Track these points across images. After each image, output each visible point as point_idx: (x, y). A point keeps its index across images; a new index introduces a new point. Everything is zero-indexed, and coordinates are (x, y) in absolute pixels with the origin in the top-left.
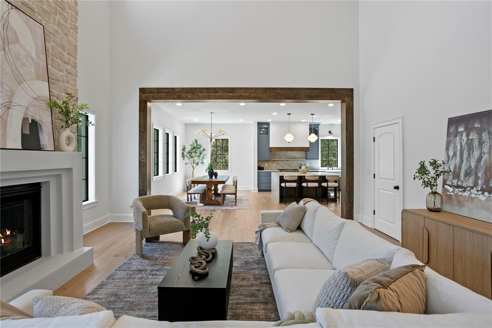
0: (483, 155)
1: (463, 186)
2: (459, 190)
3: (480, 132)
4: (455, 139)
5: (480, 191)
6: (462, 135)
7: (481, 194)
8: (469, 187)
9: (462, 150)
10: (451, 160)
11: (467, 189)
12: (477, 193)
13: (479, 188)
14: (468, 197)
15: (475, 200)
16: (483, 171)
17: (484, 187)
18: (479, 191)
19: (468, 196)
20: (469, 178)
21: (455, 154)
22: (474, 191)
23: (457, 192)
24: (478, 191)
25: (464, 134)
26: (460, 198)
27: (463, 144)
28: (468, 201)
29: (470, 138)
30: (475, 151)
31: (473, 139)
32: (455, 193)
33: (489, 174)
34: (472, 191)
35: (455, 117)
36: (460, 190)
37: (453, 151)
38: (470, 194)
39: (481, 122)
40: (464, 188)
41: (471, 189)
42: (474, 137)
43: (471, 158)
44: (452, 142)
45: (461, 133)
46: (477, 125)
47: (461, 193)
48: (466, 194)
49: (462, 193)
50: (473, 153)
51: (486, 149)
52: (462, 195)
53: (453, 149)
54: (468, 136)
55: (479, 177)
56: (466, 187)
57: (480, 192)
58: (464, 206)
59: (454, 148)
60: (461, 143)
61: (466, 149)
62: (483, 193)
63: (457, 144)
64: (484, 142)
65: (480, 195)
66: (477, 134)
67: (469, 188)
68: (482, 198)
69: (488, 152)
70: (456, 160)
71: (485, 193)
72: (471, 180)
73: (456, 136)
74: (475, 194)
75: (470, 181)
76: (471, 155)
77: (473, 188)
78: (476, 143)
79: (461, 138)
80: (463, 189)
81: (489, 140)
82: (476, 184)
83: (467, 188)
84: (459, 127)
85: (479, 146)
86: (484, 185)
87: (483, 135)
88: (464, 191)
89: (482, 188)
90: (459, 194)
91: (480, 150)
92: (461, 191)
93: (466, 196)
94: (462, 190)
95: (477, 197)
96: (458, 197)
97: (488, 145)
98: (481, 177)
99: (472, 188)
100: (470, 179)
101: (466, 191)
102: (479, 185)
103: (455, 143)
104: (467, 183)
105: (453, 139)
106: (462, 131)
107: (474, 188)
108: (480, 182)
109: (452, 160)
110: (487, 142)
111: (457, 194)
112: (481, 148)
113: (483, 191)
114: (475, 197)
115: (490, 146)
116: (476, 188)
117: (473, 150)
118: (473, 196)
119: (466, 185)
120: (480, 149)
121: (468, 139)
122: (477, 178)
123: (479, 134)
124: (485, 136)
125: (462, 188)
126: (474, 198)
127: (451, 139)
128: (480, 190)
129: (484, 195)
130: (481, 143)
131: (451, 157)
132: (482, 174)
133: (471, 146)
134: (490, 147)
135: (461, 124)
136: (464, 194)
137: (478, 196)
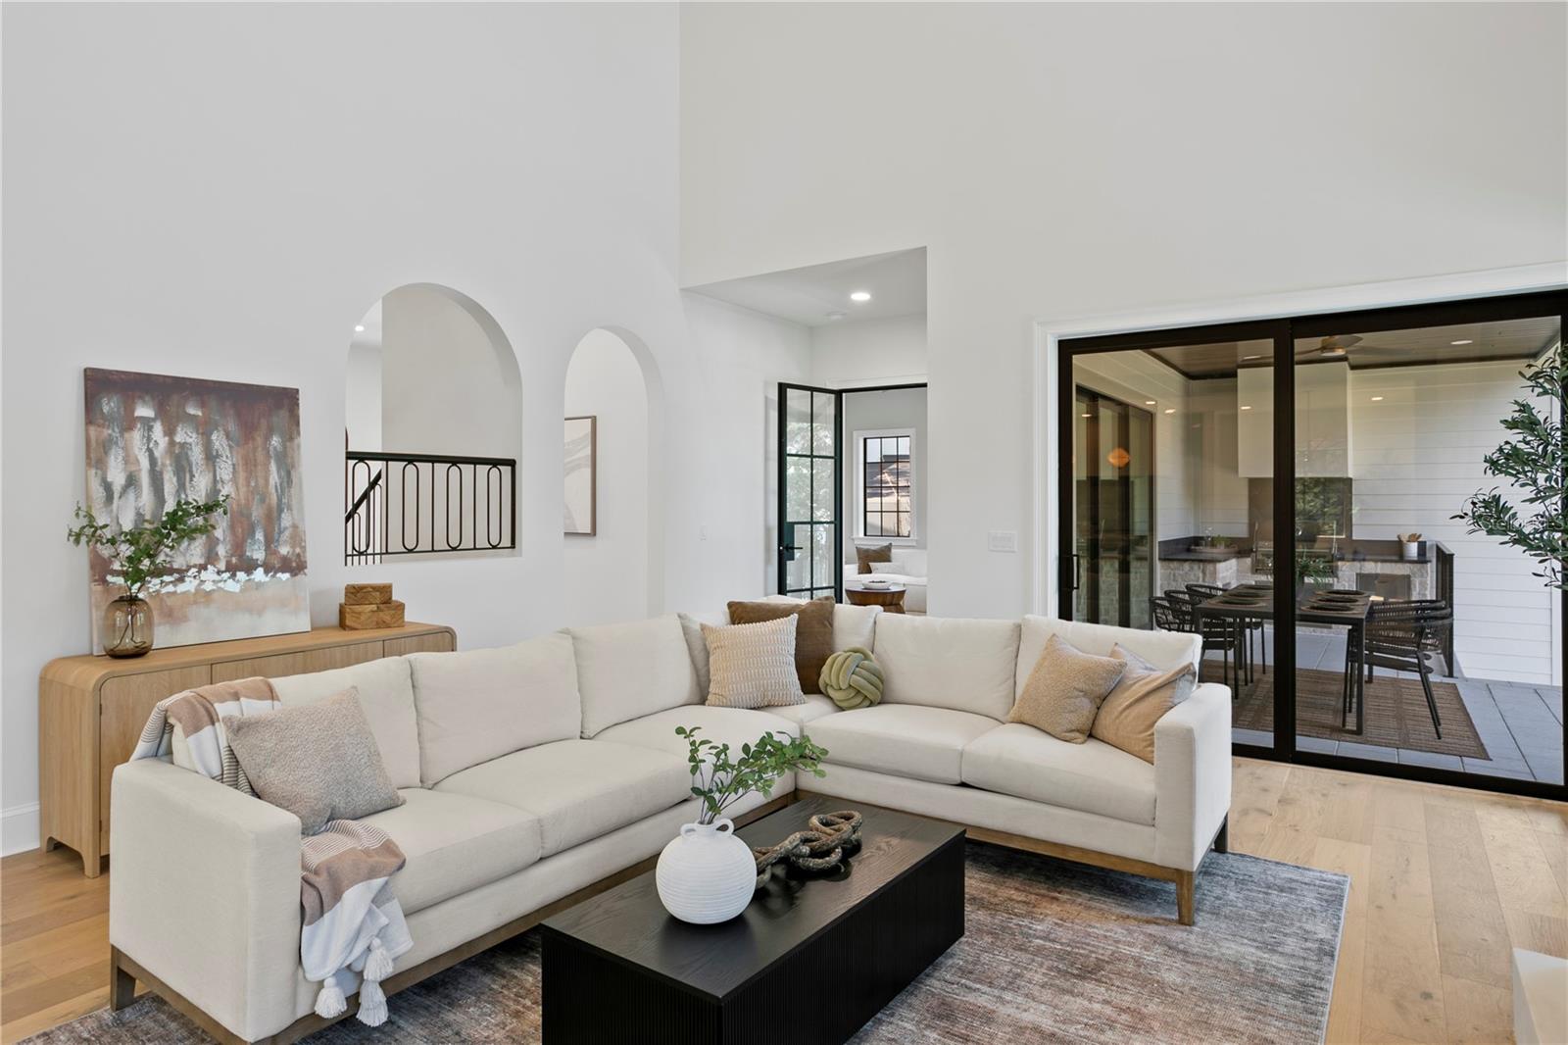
0: (219, 486)
1: (176, 566)
2: (162, 582)
3: (205, 429)
4: (127, 435)
5: (225, 571)
6: (150, 428)
7: (229, 578)
8: (195, 566)
9: (158, 469)
10: (120, 497)
11: (189, 574)
12: (217, 578)
13: (222, 566)
14: (195, 594)
15: (215, 596)
16: (225, 524)
17: (234, 560)
18: (223, 572)
19: (193, 590)
20: (189, 545)
21: (131, 481)
22: (209, 574)
23: (158, 587)
24: (219, 573)
25: (158, 429)
26: (169, 602)
27: (157, 454)
28: (195, 602)
29: (178, 439)
30: (196, 475)
31: (185, 443)
32: (151, 590)
33: (240, 530)
34: (204, 575)
35: (117, 371)
36: (167, 578)
37: (125, 470)
38: (199, 585)
39: (203, 405)
40: (178, 571)
41: (199, 572)
42: (189, 440)
43: (188, 492)
44: (116, 443)
45: (147, 423)
46: (192, 410)
47: (170, 588)
48: (189, 585)
49: (175, 586)
50: (191, 480)
51: (225, 471)
52: (175, 593)
53: (121, 466)
54: (170, 432)
55: (218, 539)
56: (184, 568)
57: (226, 575)
58: (185, 619)
59: (126, 461)
60: (150, 451)
61: (169, 468)
62: (233, 576)
63: (137, 452)
64: (218, 456)
65: (225, 581)
66: (198, 434)
67: (194, 570)
68: (232, 586)
69: (231, 480)
70: (138, 497)
71: (238, 573)
72: (198, 549)
73: (130, 428)
74: (214, 581)
75: (193, 552)
76: (188, 484)
77: (206, 569)
78: (197, 454)
79: (146, 435)
80: (176, 575)
81: (231, 453)
82: (211, 558)
83: (187, 571)
84: (134, 403)
85: (207, 465)
86: (232, 555)
87: (214, 437)
88: (181, 580)
89: (228, 563)
90: (164, 591)
91: (211, 475)
92: (171, 582)
93: (188, 591)
94: (173, 579)
95: (220, 588)
96: (162, 600)
97: (230, 463)
98: (221, 538)
99: (203, 567)
100: (192, 547)
101: (186, 579)
102: (219, 559)
103: (125, 449)
104: (188, 559)
105: (118, 435)
106: (149, 418)
107: (209, 566)
108: (221, 550)
109: (123, 498)
110: (227, 457)
111: (158, 591)
112: (211, 469)
113: (232, 570)
114: (214, 590)
115: (234, 465)
116: (215, 566)
117: (191, 472)
118: (208, 587)
119: (184, 563)
120: (209, 472)
121: (172, 443)
122: (212, 544)
123: (202, 434)
124: (218, 440)
125: (171, 574)
126: (209, 594)
127: (110, 435)
128: (223, 569)
129: (237, 579)
130: (211, 458)
131: (117, 488)
132: (224, 531)
133: (184, 463)
134: (234, 469)
135: (141, 398)
136: (181, 588)
137: (221, 585)
